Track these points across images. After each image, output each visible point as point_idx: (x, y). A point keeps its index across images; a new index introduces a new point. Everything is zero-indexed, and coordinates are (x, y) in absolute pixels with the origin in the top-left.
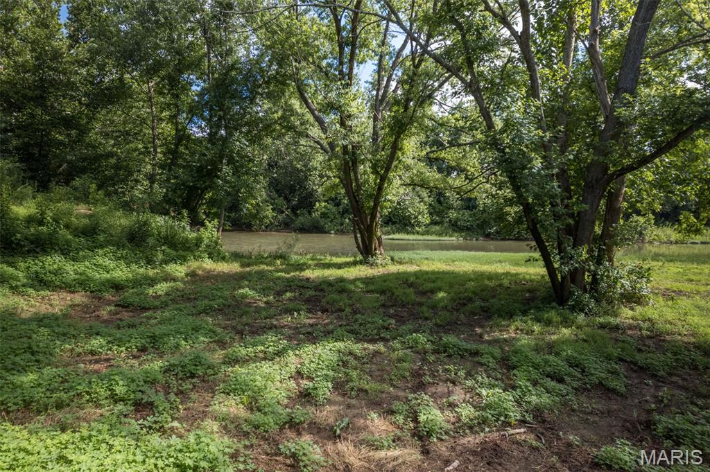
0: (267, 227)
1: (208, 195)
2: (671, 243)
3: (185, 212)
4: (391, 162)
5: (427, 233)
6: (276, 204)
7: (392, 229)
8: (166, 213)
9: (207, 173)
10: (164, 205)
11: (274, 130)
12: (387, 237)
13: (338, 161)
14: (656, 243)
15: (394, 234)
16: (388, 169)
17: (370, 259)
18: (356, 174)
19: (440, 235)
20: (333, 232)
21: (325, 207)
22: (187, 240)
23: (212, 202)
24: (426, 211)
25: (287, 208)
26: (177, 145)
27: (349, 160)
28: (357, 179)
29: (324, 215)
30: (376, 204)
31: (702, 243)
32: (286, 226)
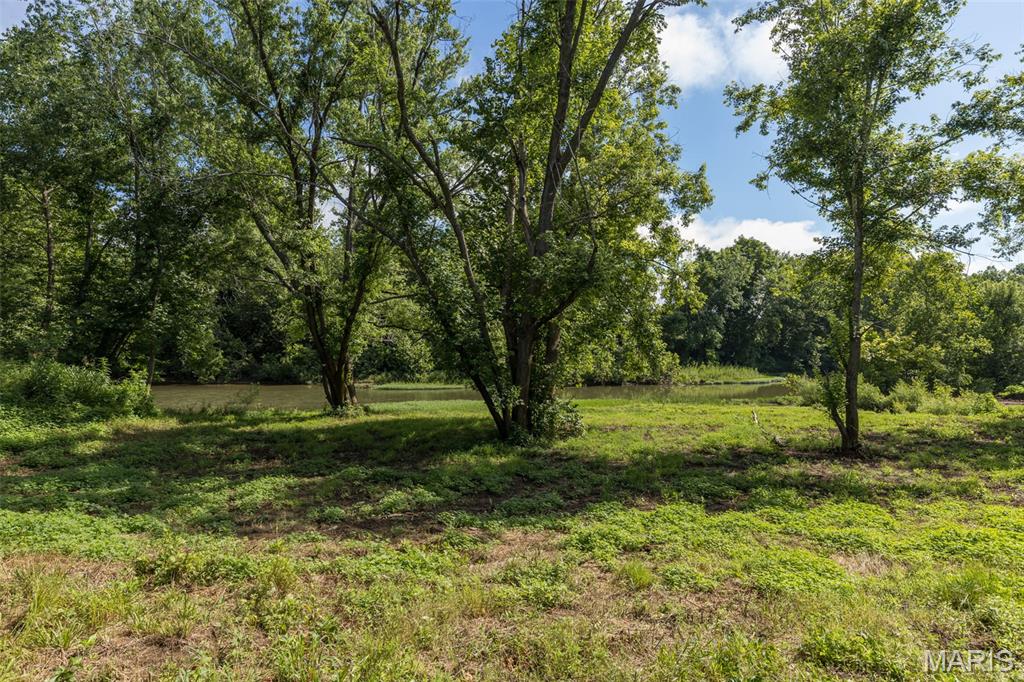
0: (216, 377)
1: (132, 338)
2: (696, 384)
3: (104, 361)
4: (357, 304)
5: (431, 380)
6: (231, 348)
7: (387, 376)
8: (79, 363)
9: (135, 311)
10: (70, 352)
11: (226, 261)
12: (379, 386)
13: (300, 301)
14: (681, 385)
15: (389, 382)
16: (354, 311)
17: (339, 409)
18: (321, 315)
19: (446, 382)
20: (310, 382)
21: (300, 350)
22: (106, 395)
23: (137, 348)
24: (428, 354)
25: (248, 353)
26: (87, 274)
27: (313, 300)
28: (322, 323)
29: (298, 361)
30: (344, 349)
31: (725, 383)
32: (245, 376)
